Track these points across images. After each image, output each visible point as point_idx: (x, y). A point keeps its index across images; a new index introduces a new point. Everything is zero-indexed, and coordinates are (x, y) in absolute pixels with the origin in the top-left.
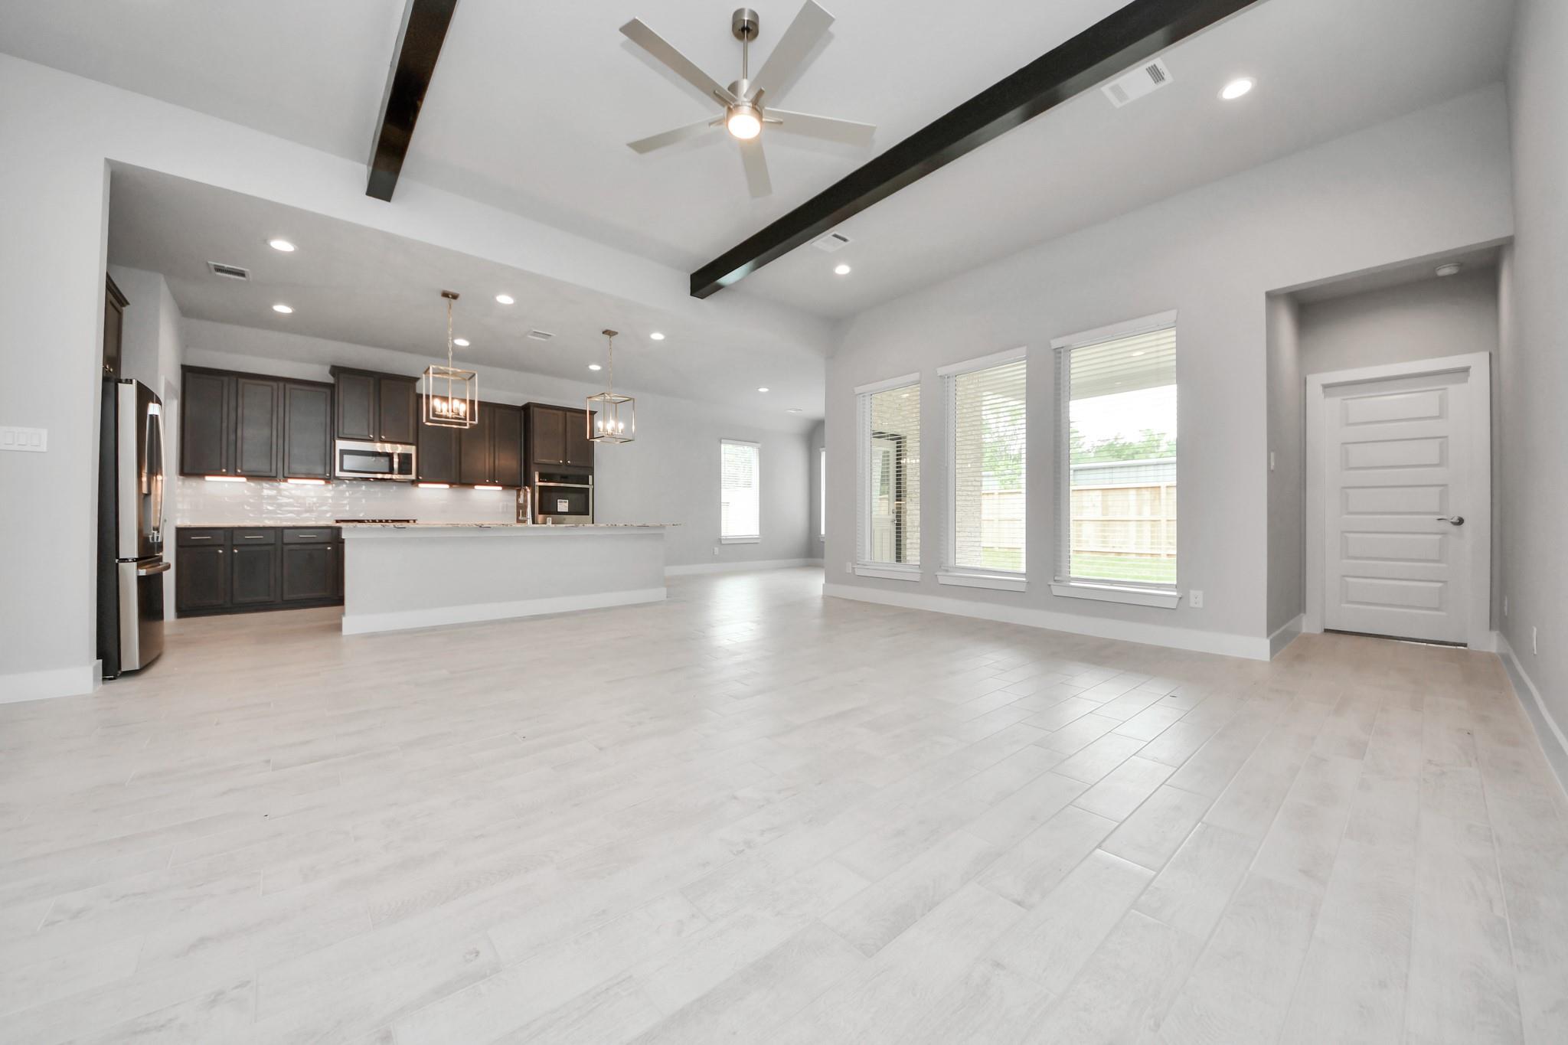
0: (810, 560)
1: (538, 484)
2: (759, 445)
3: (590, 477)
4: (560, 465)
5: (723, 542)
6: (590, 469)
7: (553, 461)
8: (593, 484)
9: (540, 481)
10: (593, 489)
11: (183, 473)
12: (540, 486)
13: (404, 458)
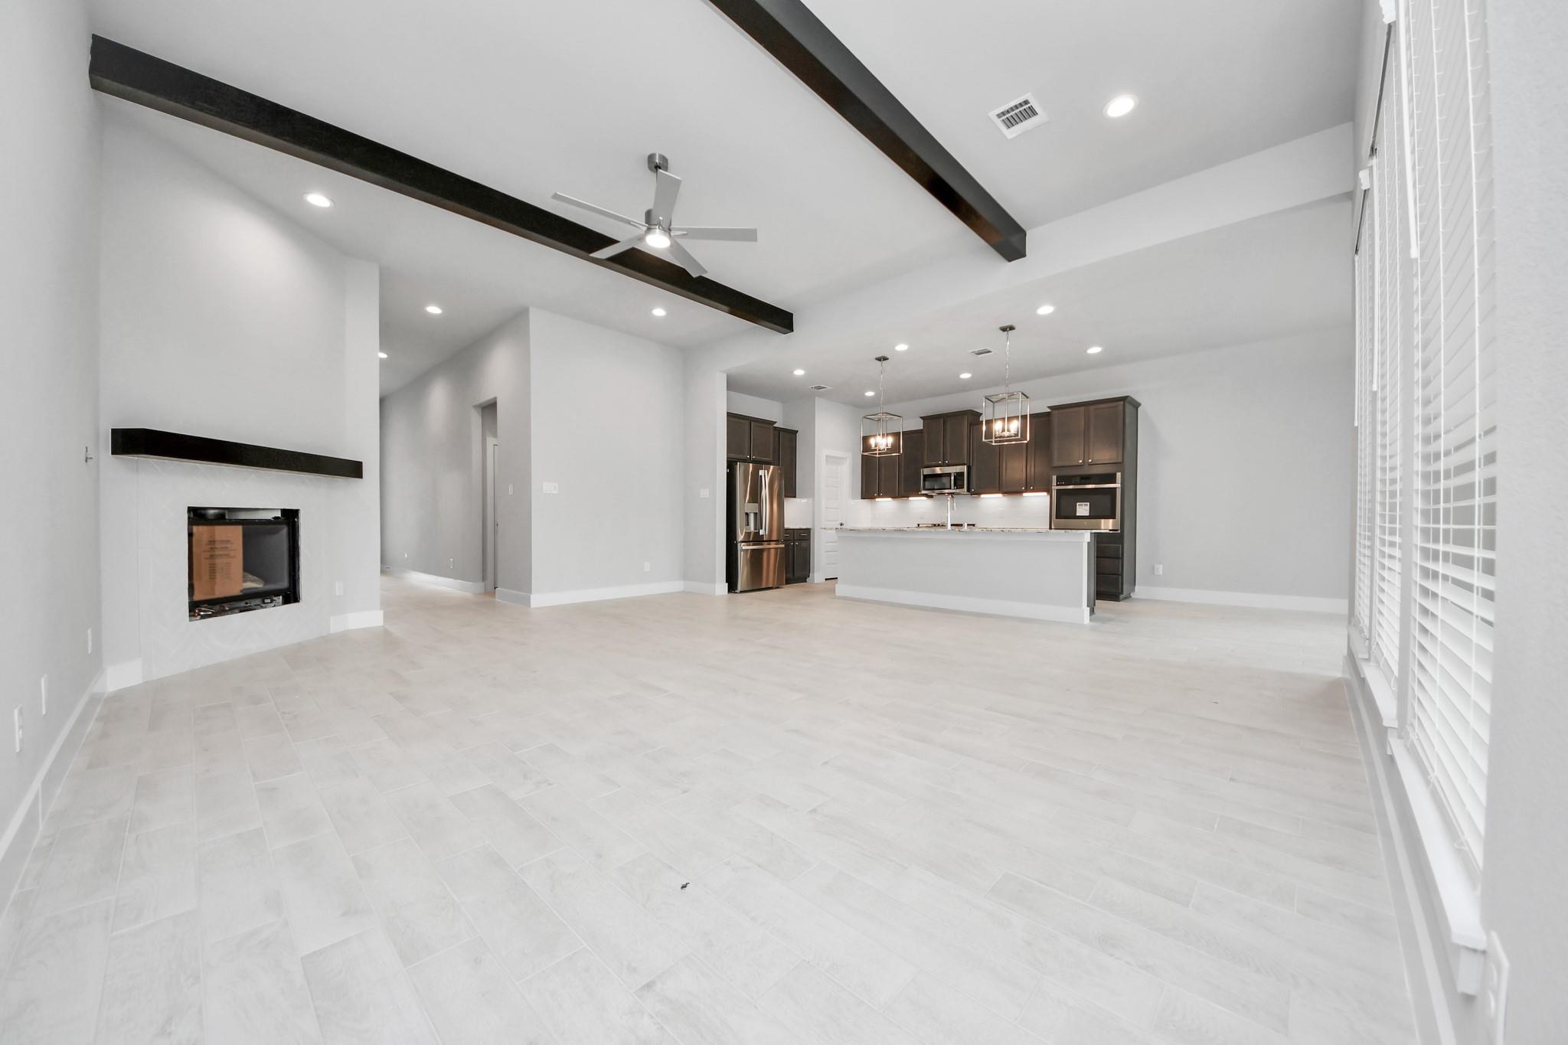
1: (1056, 488)
3: (1119, 474)
4: (1081, 466)
6: (1119, 465)
7: (1072, 463)
8: (1122, 482)
9: (1057, 485)
10: (1122, 488)
11: (863, 497)
12: (1057, 490)
13: (959, 476)
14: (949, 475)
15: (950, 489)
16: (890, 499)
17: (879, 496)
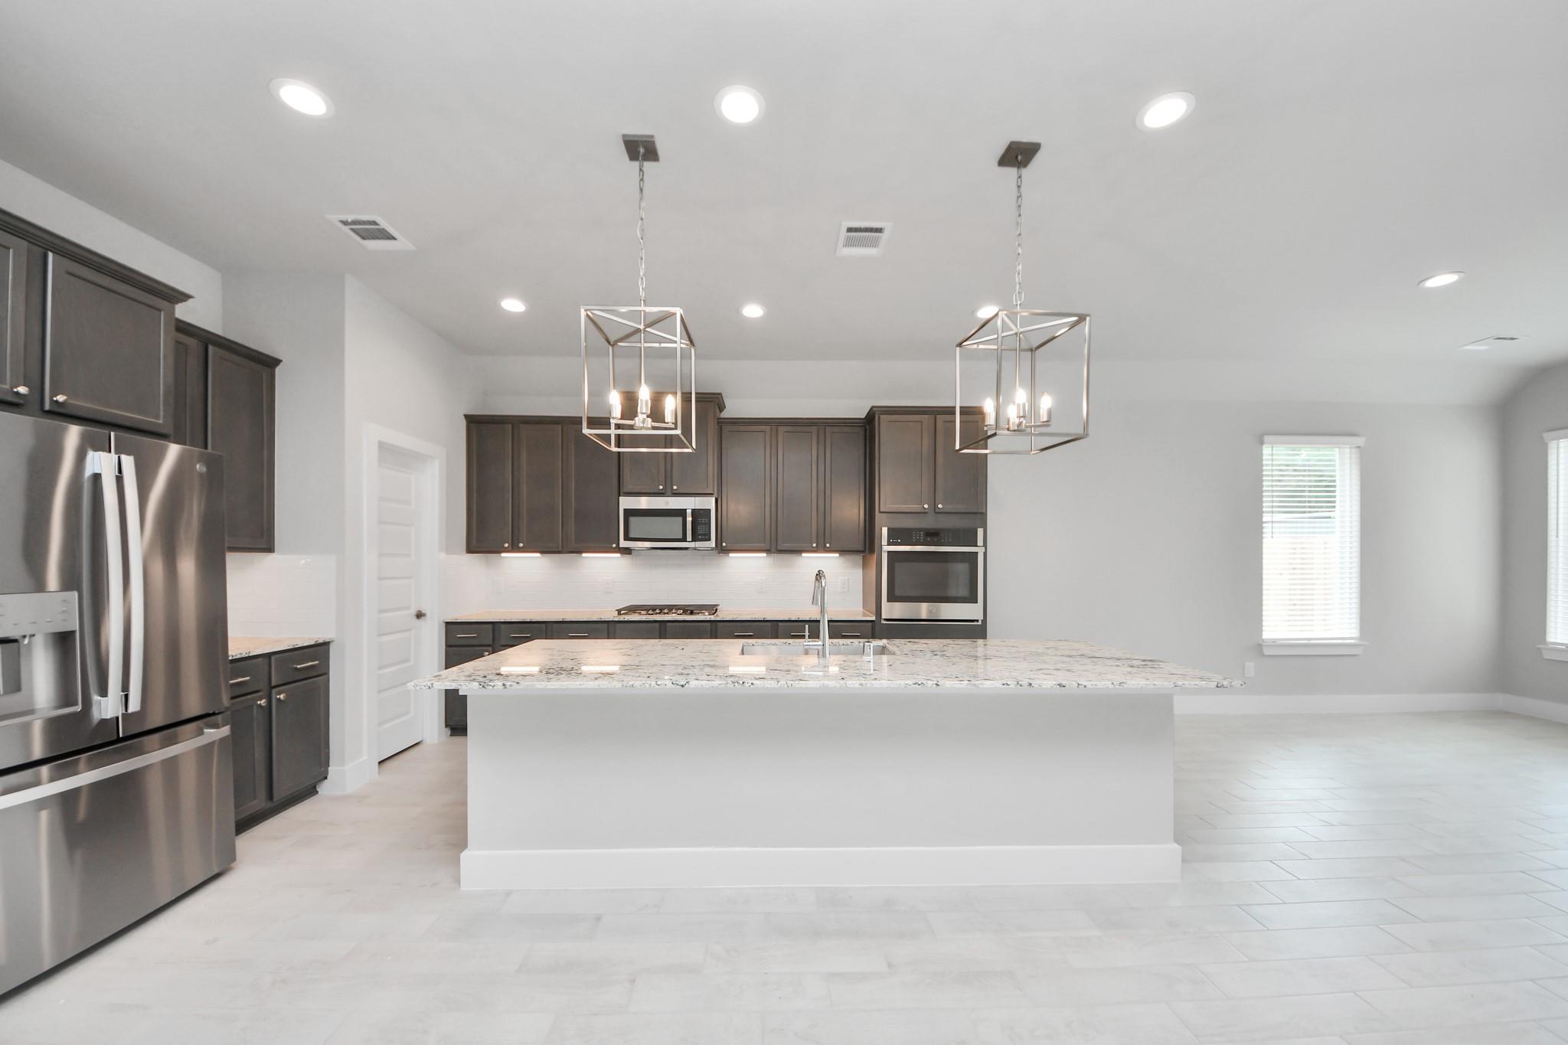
0: (1501, 700)
1: (886, 548)
2: (1360, 441)
3: (980, 531)
4: (924, 513)
5: (1267, 652)
6: (980, 517)
7: (915, 507)
8: (985, 545)
9: (889, 544)
10: (985, 554)
11: (470, 550)
12: (888, 552)
13: (700, 515)
14: (681, 513)
15: (684, 539)
16: (538, 555)
17: (514, 548)
